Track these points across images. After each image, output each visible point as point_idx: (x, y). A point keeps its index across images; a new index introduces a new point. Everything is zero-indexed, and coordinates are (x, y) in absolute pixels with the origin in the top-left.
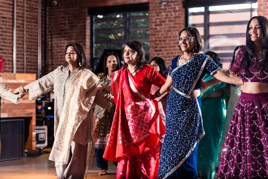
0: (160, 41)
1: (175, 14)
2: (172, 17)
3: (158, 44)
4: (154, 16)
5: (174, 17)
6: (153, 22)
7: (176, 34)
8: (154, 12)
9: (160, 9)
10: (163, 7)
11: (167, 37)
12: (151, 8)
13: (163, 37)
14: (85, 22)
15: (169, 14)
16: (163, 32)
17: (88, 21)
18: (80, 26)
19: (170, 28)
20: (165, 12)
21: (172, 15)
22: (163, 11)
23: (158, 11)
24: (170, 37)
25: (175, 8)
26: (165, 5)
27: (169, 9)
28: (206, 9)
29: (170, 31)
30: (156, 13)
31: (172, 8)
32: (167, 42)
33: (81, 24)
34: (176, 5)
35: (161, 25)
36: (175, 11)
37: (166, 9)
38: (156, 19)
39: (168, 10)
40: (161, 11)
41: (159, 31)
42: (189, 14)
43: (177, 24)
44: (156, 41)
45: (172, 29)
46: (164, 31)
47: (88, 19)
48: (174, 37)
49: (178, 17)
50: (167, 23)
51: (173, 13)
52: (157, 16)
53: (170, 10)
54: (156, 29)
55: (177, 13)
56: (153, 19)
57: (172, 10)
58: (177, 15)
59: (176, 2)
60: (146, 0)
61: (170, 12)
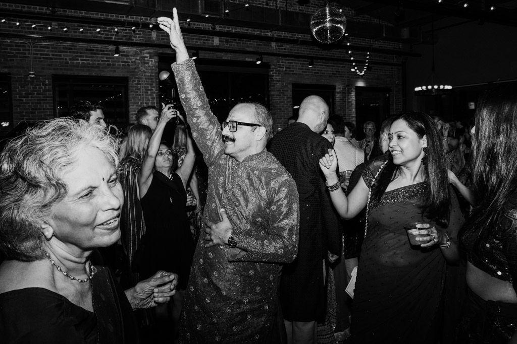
0: (27, 113)
3: (24, 116)
4: (18, 88)
5: (43, 90)
6: (18, 94)
7: (46, 106)
8: (18, 83)
9: (25, 81)
10: (29, 79)
11: (36, 109)
12: (13, 79)
13: (30, 108)
15: (37, 86)
16: (30, 104)
19: (38, 100)
20: (31, 85)
21: (42, 88)
22: (30, 83)
23: (23, 83)
24: (40, 109)
25: (44, 81)
26: (31, 78)
27: (36, 82)
29: (40, 103)
30: (20, 85)
31: (41, 81)
32: (37, 113)
34: (46, 79)
35: (28, 97)
36: (45, 85)
37: (33, 82)
38: (20, 91)
40: (27, 83)
41: (26, 103)
43: (48, 97)
44: (23, 112)
45: (42, 102)
46: (32, 103)
48: (44, 109)
49: (49, 91)
50: (35, 95)
51: (43, 86)
52: (22, 87)
53: (38, 83)
54: (23, 100)
55: (47, 87)
56: (17, 90)
57: (41, 83)
58: (47, 89)
59: (45, 76)
60: (6, 70)
61: (40, 85)
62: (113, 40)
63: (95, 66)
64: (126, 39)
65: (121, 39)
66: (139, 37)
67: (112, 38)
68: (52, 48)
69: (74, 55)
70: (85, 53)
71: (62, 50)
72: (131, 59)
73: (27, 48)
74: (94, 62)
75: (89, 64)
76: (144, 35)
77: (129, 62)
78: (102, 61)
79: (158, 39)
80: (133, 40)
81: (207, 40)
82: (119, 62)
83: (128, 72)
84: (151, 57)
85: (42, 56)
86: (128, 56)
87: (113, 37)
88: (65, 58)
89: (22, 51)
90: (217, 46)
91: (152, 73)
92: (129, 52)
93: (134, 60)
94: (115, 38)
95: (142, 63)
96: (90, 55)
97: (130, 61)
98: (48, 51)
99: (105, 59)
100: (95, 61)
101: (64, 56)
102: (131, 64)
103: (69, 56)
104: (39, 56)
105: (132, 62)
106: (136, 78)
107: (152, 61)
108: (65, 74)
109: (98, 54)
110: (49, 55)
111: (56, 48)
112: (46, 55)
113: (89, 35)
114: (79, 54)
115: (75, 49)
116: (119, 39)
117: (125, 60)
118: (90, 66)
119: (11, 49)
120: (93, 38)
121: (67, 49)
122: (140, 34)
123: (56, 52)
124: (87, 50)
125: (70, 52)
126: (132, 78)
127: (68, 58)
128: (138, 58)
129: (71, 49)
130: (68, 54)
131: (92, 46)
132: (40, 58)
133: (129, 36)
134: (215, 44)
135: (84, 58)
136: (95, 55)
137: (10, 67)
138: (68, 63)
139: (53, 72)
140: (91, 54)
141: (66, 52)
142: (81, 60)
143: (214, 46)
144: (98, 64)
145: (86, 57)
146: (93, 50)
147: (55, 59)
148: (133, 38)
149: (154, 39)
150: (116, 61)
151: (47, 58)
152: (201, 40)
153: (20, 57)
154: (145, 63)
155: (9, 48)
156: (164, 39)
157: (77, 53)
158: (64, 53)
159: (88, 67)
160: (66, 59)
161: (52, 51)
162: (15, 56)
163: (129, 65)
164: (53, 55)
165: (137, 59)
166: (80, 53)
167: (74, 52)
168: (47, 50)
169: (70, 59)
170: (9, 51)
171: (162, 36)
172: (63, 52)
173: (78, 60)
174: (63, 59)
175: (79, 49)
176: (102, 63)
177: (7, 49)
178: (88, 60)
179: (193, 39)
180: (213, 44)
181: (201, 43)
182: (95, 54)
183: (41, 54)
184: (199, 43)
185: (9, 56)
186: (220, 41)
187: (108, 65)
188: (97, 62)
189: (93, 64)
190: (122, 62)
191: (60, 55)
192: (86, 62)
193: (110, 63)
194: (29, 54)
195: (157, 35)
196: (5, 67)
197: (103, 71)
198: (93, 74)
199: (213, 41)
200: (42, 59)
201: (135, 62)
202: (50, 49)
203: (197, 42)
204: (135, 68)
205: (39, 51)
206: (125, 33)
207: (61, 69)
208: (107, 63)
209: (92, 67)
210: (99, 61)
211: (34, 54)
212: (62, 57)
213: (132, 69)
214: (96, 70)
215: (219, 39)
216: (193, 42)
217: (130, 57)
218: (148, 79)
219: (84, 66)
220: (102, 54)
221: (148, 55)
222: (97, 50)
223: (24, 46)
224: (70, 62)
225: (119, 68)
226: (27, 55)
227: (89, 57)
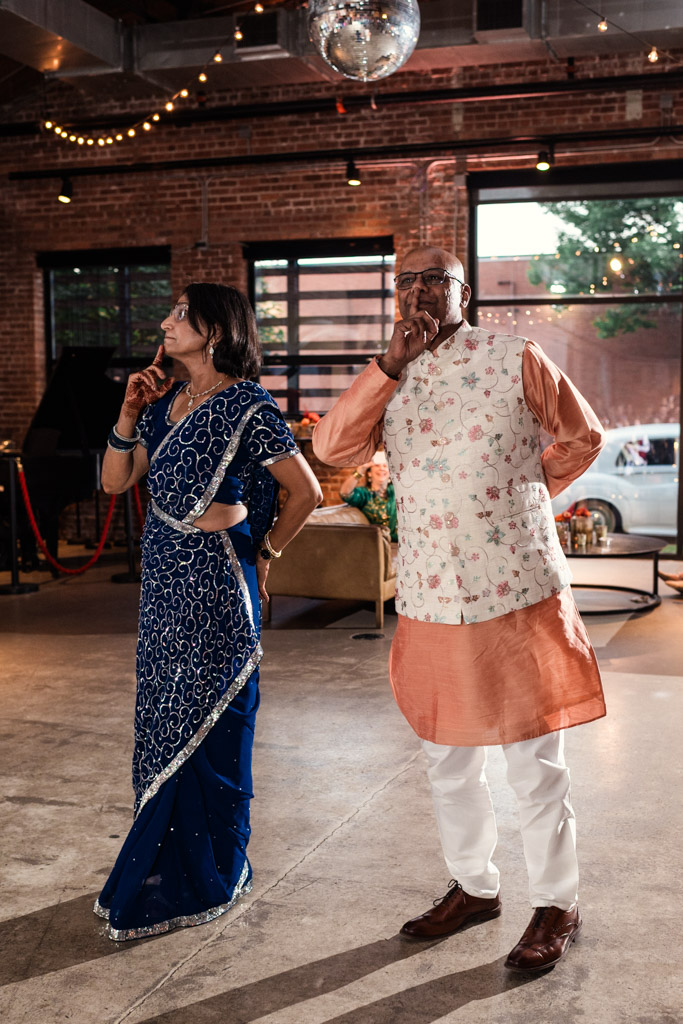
1: (227, 272)
2: (220, 278)
4: (181, 275)
8: (181, 266)
9: (194, 261)
10: (200, 257)
12: (174, 259)
14: (31, 283)
15: (214, 271)
17: (39, 281)
18: (21, 291)
20: (204, 268)
21: (219, 273)
22: (200, 265)
23: (190, 264)
25: (226, 259)
26: (203, 253)
27: (212, 260)
28: (292, 263)
30: (184, 269)
31: (219, 260)
33: (21, 287)
34: (229, 253)
36: (226, 266)
37: (206, 261)
39: (210, 263)
40: (196, 264)
42: (256, 272)
47: (37, 278)
49: (234, 278)
51: (222, 270)
52: (188, 274)
53: (215, 263)
55: (230, 270)
56: (180, 280)
57: (220, 263)
58: (230, 274)
59: (227, 246)
60: (163, 240)
61: (216, 267)
62: (362, 146)
63: (321, 215)
64: (391, 141)
65: (380, 141)
66: (421, 130)
67: (358, 142)
68: (242, 183)
69: (281, 193)
70: (302, 187)
71: (260, 185)
72: (400, 190)
73: (198, 189)
74: (320, 206)
75: (310, 211)
76: (433, 122)
77: (394, 198)
78: (338, 201)
79: (467, 127)
80: (405, 139)
81: (605, 110)
82: (373, 199)
83: (392, 223)
84: (448, 178)
85: (223, 204)
86: (393, 181)
87: (362, 139)
88: (264, 202)
89: (189, 197)
90: (635, 121)
91: (449, 219)
92: (396, 172)
93: (407, 191)
94: (366, 142)
95: (424, 195)
96: (313, 190)
97: (398, 195)
98: (234, 191)
99: (343, 196)
100: (322, 202)
101: (264, 197)
102: (399, 202)
103: (271, 197)
104: (218, 204)
105: (403, 198)
106: (408, 236)
107: (450, 189)
108: (263, 238)
109: (328, 185)
110: (234, 199)
111: (248, 182)
112: (230, 199)
113: (312, 141)
114: (291, 191)
115: (283, 180)
116: (374, 142)
117: (387, 193)
118: (310, 215)
119: (172, 195)
120: (318, 149)
121: (267, 181)
122: (424, 122)
123: (247, 190)
124: (308, 178)
125: (274, 188)
126: (399, 239)
127: (269, 203)
128: (417, 185)
129: (276, 180)
130: (270, 192)
131: (316, 169)
132: (220, 208)
133: (401, 132)
134: (629, 117)
135: (301, 199)
136: (322, 190)
137: (169, 233)
138: (268, 213)
139: (242, 236)
140: (316, 186)
141: (267, 189)
142: (296, 204)
143: (627, 123)
144: (329, 210)
145: (305, 195)
146: (318, 177)
147: (247, 207)
148: (407, 135)
149: (458, 128)
150: (364, 200)
151: (231, 207)
152: (588, 111)
153: (187, 209)
154: (432, 196)
155: (168, 192)
156: (480, 126)
157: (287, 188)
158: (263, 193)
159: (308, 219)
160: (266, 206)
161: (241, 191)
162: (178, 209)
163: (394, 206)
164: (242, 199)
165: (413, 189)
166: (294, 187)
167: (281, 188)
168: (231, 188)
169: (274, 205)
170: (168, 199)
171: (478, 118)
172: (260, 189)
173: (287, 204)
174: (259, 206)
175: (290, 179)
176: (336, 206)
177: (164, 195)
178: (308, 203)
179: (564, 112)
180: (622, 117)
181: (586, 120)
182: (323, 186)
183: (222, 200)
184: (580, 122)
185: (169, 211)
186: (645, 107)
187: (351, 209)
188: (325, 206)
189: (318, 210)
190: (381, 199)
191: (255, 198)
192: (303, 208)
193: (354, 204)
194: (200, 201)
195: (465, 118)
196: (162, 234)
197: (338, 226)
198: (319, 235)
199: (623, 109)
200: (224, 211)
201: (409, 197)
202: (238, 186)
203: (574, 119)
204: (409, 213)
205: (217, 192)
206: (390, 124)
207: (256, 229)
208: (346, 205)
209: (317, 218)
210: (329, 202)
211: (210, 200)
212: (259, 201)
213: (403, 213)
214: (323, 223)
215: (645, 99)
216: (564, 119)
217: (398, 184)
218: (440, 236)
219: (301, 218)
220: (337, 185)
221: (442, 174)
222: (327, 177)
223: (193, 186)
224: (272, 210)
225: (371, 216)
226: (198, 204)
227: (311, 195)
